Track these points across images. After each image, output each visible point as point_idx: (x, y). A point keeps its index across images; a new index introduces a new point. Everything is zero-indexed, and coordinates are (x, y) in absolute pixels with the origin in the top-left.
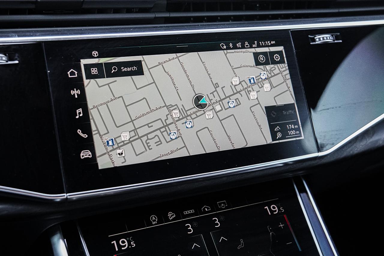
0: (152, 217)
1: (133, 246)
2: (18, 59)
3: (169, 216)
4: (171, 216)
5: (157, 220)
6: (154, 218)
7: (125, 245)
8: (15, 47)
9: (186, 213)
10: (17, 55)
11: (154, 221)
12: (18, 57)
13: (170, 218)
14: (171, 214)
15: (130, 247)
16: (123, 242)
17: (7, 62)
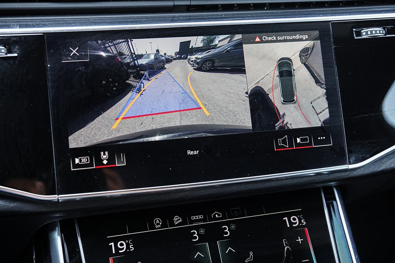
0: (156, 220)
1: (131, 250)
2: (18, 52)
3: (175, 220)
4: (178, 220)
5: (161, 224)
6: (158, 222)
7: (124, 248)
8: (15, 39)
9: (194, 218)
10: (17, 47)
11: (158, 224)
12: (17, 49)
13: (176, 222)
14: (178, 218)
15: (128, 250)
16: (122, 245)
17: (6, 54)
